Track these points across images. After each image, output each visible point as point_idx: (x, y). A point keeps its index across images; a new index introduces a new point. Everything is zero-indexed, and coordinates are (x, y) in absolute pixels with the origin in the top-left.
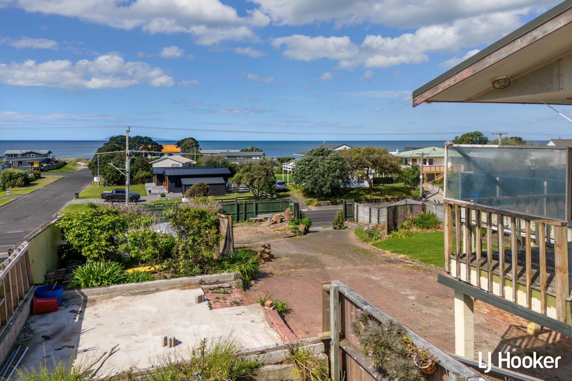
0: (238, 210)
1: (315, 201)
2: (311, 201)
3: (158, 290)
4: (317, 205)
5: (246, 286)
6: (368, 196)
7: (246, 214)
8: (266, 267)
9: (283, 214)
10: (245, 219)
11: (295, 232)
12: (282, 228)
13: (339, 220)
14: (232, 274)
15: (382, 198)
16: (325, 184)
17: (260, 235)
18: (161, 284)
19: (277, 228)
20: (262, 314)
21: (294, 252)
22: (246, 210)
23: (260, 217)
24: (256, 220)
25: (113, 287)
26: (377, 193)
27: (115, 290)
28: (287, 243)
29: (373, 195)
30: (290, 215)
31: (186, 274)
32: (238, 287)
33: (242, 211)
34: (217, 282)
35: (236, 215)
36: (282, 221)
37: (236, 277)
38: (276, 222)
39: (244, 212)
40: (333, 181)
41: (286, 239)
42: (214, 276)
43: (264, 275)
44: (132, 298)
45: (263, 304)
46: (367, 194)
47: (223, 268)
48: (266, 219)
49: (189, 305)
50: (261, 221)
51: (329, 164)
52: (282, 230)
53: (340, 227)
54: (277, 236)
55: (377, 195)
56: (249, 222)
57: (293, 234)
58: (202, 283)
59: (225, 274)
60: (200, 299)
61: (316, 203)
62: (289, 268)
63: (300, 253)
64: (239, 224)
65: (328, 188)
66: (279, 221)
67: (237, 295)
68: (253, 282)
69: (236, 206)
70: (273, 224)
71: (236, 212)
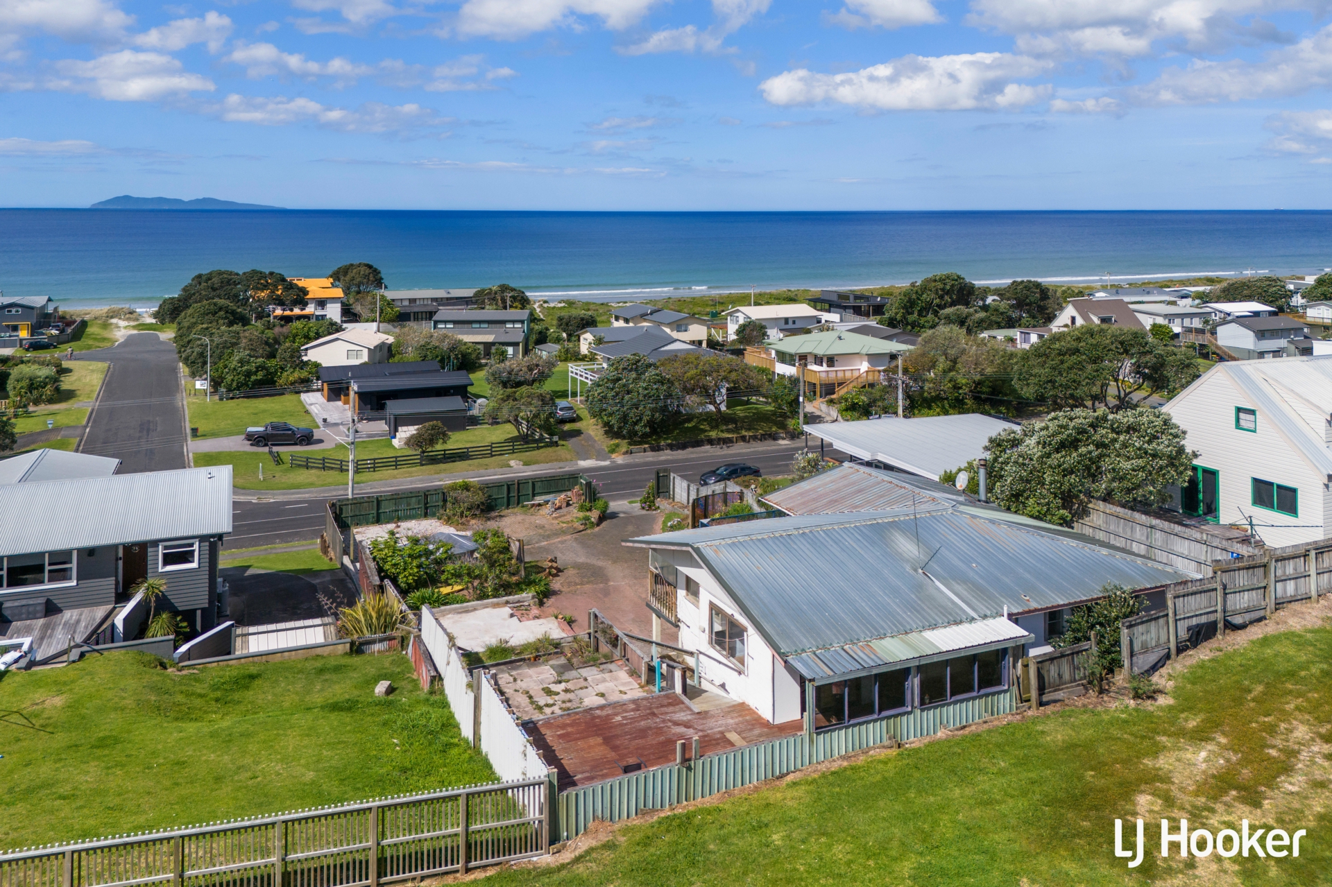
0: (509, 492)
1: (624, 445)
2: (617, 446)
3: (475, 609)
4: (626, 453)
5: (541, 604)
6: (713, 434)
7: (519, 497)
8: (556, 584)
9: (569, 493)
10: (518, 504)
11: (586, 524)
12: (568, 518)
13: (648, 497)
14: (530, 595)
15: (735, 436)
16: (641, 419)
17: (541, 531)
18: (477, 605)
19: (562, 519)
20: (556, 624)
21: (582, 559)
22: (519, 492)
23: (539, 499)
24: (533, 505)
25: (443, 608)
26: (730, 427)
27: (445, 610)
28: (574, 544)
29: (722, 431)
30: (580, 495)
31: (495, 597)
32: (535, 605)
33: (514, 494)
34: (519, 602)
35: (505, 500)
36: (568, 505)
37: (533, 597)
38: (560, 508)
39: (516, 494)
40: (653, 416)
41: (575, 536)
42: (517, 597)
43: (554, 593)
44: (459, 615)
45: (556, 618)
46: (712, 428)
47: (522, 590)
48: (547, 502)
49: (504, 619)
50: (539, 505)
51: (646, 389)
52: (568, 522)
53: (650, 507)
54: (563, 532)
55: (728, 431)
56: (523, 507)
57: (582, 527)
58: (507, 602)
59: (524, 595)
60: (512, 616)
61: (624, 450)
62: (576, 584)
63: (589, 561)
64: (509, 511)
65: (645, 426)
66: (565, 505)
67: (535, 611)
68: (545, 600)
69: (505, 487)
70: (556, 509)
71: (505, 495)
